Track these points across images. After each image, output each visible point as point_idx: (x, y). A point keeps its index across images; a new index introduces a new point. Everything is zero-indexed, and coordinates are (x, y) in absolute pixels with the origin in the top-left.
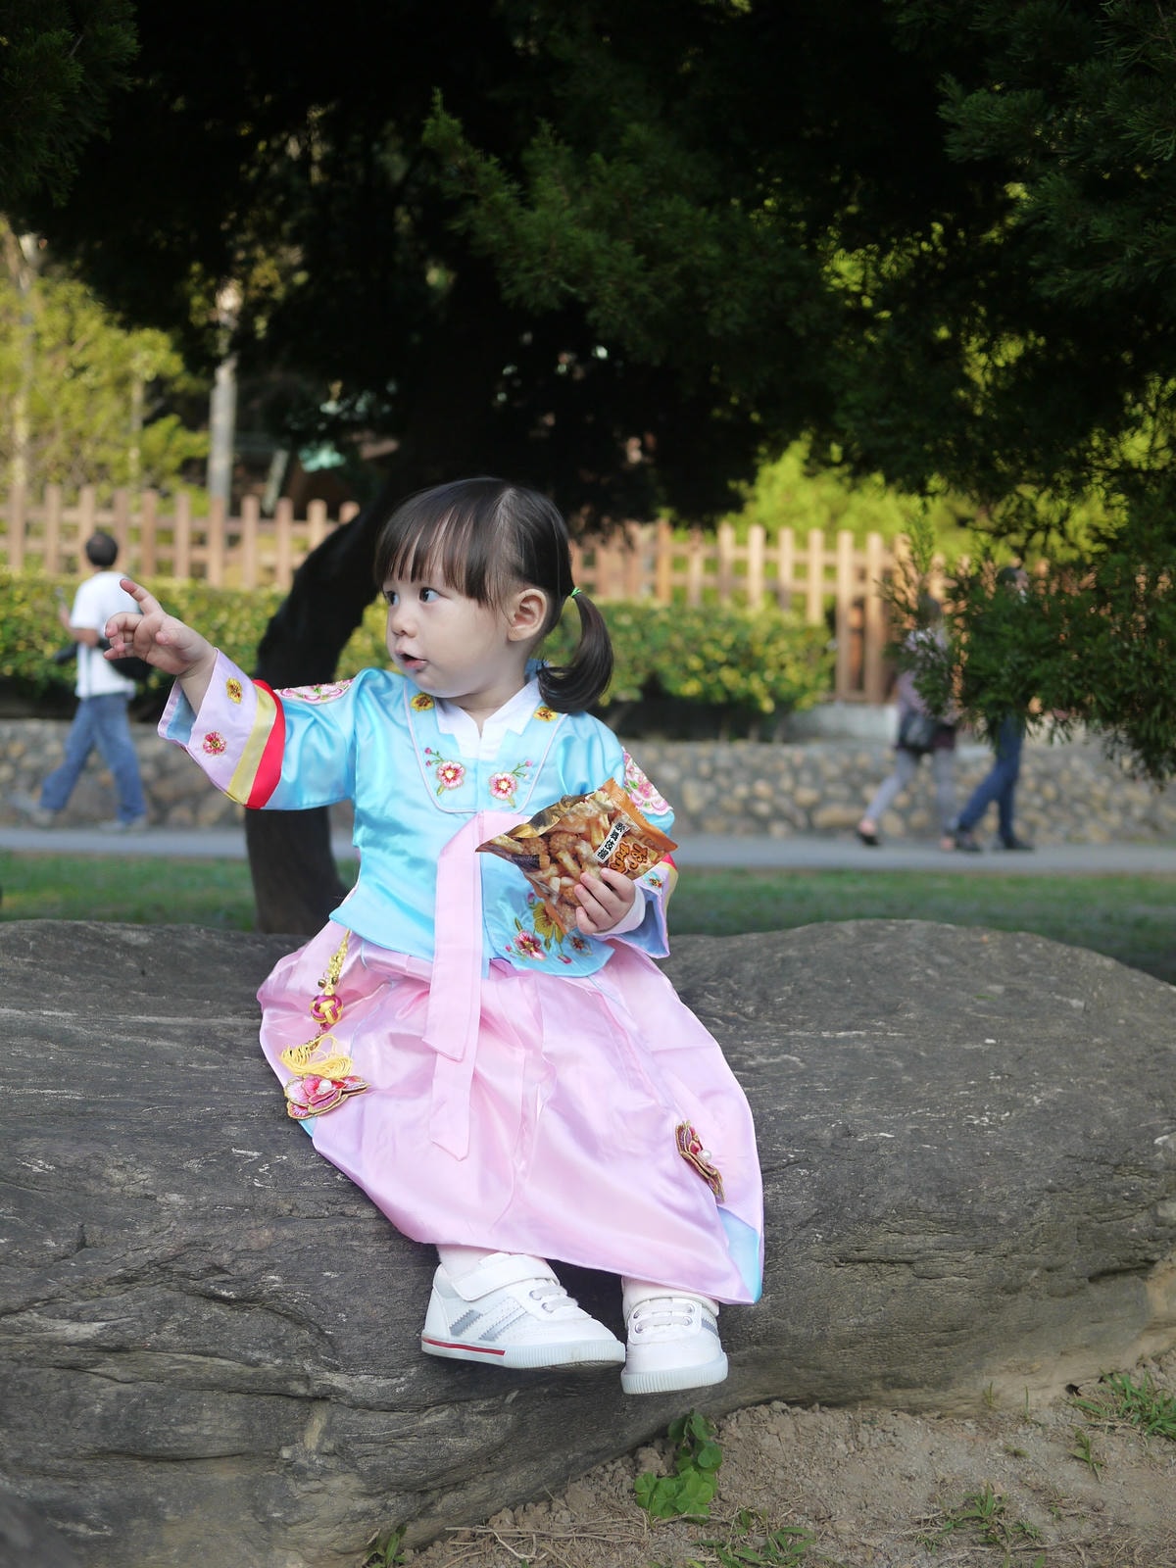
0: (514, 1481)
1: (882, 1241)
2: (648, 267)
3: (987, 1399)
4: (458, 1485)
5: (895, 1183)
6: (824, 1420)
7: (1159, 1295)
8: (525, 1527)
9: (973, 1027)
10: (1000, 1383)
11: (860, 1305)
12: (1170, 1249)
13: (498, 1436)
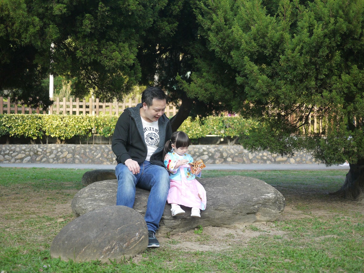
0: (181, 229)
1: (220, 208)
2: (206, 92)
3: (235, 226)
4: (175, 229)
5: (221, 202)
6: (216, 228)
7: (258, 217)
8: (182, 234)
9: (235, 187)
10: (236, 225)
11: (218, 215)
12: (258, 211)
13: (179, 224)
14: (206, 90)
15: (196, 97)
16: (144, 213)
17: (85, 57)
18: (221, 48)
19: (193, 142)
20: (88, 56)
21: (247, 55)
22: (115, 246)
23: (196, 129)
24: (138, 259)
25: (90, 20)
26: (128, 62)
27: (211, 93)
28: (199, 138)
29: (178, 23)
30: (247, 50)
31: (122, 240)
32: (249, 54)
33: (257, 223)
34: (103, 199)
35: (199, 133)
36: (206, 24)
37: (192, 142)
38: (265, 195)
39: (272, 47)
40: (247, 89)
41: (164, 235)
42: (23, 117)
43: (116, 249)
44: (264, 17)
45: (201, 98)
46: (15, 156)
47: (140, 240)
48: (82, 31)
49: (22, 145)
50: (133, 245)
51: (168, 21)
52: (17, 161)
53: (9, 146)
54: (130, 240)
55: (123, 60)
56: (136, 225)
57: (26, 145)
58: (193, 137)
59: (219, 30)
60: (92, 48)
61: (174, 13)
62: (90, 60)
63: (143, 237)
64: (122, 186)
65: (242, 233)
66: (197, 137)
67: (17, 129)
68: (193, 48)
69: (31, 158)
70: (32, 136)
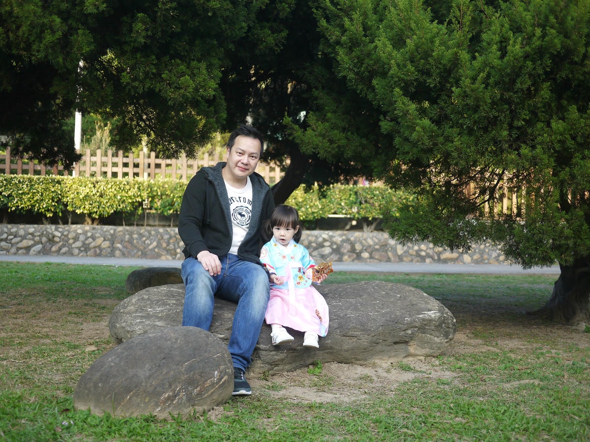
0: (287, 367)
1: (351, 333)
2: (331, 144)
3: (374, 363)
4: (277, 365)
5: (353, 323)
6: (344, 365)
7: (412, 350)
8: (289, 374)
9: (376, 299)
10: (376, 361)
11: (348, 344)
12: (411, 339)
13: (283, 357)
14: (331, 142)
15: (314, 153)
16: (226, 339)
17: (136, 84)
18: (357, 74)
19: (307, 226)
20: (141, 82)
21: (399, 86)
22: (179, 391)
23: (312, 204)
24: (217, 413)
25: (144, 23)
26: (205, 94)
27: (339, 147)
28: (317, 219)
29: (287, 32)
30: (398, 77)
31: (191, 382)
32: (403, 85)
33: (410, 359)
34: (160, 315)
35: (317, 212)
36: (334, 34)
37: (305, 226)
38: (425, 314)
39: (440, 73)
40: (397, 140)
41: (259, 375)
42: (30, 180)
43: (181, 396)
44: (427, 24)
45: (322, 154)
46: (18, 243)
47: (221, 382)
48: (131, 42)
49: (28, 226)
50: (209, 391)
51: (271, 28)
52: (20, 252)
53: (7, 227)
54: (204, 383)
55: (196, 90)
56: (214, 359)
57: (36, 226)
58: (306, 217)
59: (354, 43)
60: (148, 69)
61: (282, 15)
62: (143, 89)
63: (226, 377)
64: (192, 294)
65: (385, 374)
66: (314, 217)
67: (21, 199)
68: (310, 73)
69: (43, 247)
70: (45, 211)
